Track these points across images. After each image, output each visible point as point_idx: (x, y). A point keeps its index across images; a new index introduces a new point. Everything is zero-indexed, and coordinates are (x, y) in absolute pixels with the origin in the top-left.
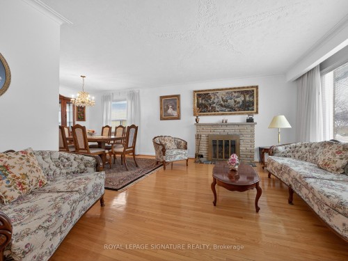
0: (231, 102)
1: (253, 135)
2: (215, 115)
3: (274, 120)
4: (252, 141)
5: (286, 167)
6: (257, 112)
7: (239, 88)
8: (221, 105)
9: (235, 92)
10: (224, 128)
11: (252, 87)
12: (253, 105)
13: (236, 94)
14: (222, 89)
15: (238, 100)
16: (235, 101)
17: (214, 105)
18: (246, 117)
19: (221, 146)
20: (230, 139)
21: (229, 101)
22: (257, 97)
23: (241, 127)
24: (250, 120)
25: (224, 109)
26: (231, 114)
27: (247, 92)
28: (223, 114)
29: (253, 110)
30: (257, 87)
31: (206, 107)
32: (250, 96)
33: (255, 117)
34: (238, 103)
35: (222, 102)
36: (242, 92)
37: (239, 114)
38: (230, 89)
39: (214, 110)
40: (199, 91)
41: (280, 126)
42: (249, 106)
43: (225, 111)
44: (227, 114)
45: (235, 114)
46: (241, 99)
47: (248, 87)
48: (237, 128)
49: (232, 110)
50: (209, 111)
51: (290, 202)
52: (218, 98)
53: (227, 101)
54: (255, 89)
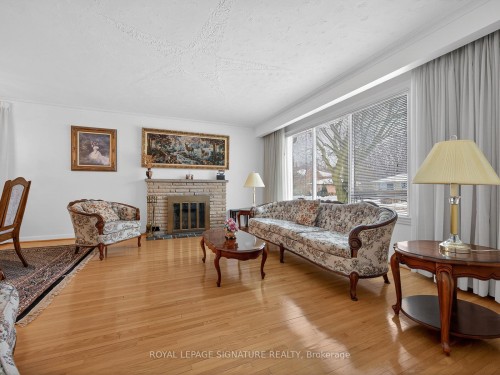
0: (198, 152)
1: (224, 196)
2: (175, 167)
3: (250, 179)
4: (224, 203)
5: (275, 227)
6: (228, 168)
7: (208, 135)
8: (185, 155)
9: (203, 140)
10: (190, 186)
11: (223, 136)
12: (224, 158)
13: (204, 143)
14: (186, 133)
15: (206, 150)
16: (203, 152)
17: (175, 154)
18: (216, 173)
19: (185, 210)
20: (198, 201)
21: (195, 150)
22: (228, 149)
23: (211, 186)
24: (221, 177)
25: (188, 160)
26: (197, 168)
27: (217, 142)
28: (186, 168)
29: (223, 164)
30: (228, 138)
31: (162, 155)
32: (221, 147)
33: (227, 174)
34: (207, 154)
35: (186, 151)
36: (212, 141)
37: (208, 168)
38: (197, 134)
39: (174, 160)
40: (151, 130)
41: (256, 185)
42: (219, 159)
43: (189, 163)
44: (192, 168)
45: (203, 168)
46: (209, 150)
47: (218, 136)
48: (205, 186)
49: (199, 162)
50: (167, 162)
52: (180, 144)
53: (193, 150)
54: (225, 140)
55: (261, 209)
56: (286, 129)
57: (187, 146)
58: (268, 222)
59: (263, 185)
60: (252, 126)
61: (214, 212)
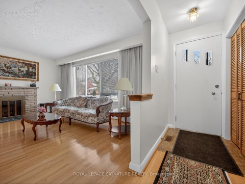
0: (16, 70)
1: (36, 96)
3: (52, 87)
4: (36, 100)
6: (38, 80)
7: (23, 60)
8: (4, 71)
9: (19, 62)
10: (8, 90)
11: (34, 62)
12: (35, 75)
13: (20, 65)
14: (5, 57)
15: (22, 69)
16: (19, 70)
18: (29, 83)
20: (15, 99)
21: (13, 68)
22: (38, 70)
23: (25, 90)
24: (33, 86)
25: (7, 74)
26: (14, 79)
27: (31, 65)
28: (5, 79)
29: (35, 78)
30: (38, 63)
32: (33, 68)
33: (37, 84)
34: (22, 71)
35: (4, 68)
36: (26, 64)
37: (23, 80)
38: (14, 59)
41: (56, 90)
42: (32, 75)
43: (8, 76)
44: (10, 79)
45: (19, 80)
46: (25, 69)
47: (31, 62)
48: (23, 90)
49: (16, 76)
51: (70, 124)
53: (11, 68)
54: (36, 64)
55: (59, 102)
56: (73, 63)
57: (5, 65)
58: (63, 107)
59: (60, 90)
60: (54, 59)
61: (28, 105)
